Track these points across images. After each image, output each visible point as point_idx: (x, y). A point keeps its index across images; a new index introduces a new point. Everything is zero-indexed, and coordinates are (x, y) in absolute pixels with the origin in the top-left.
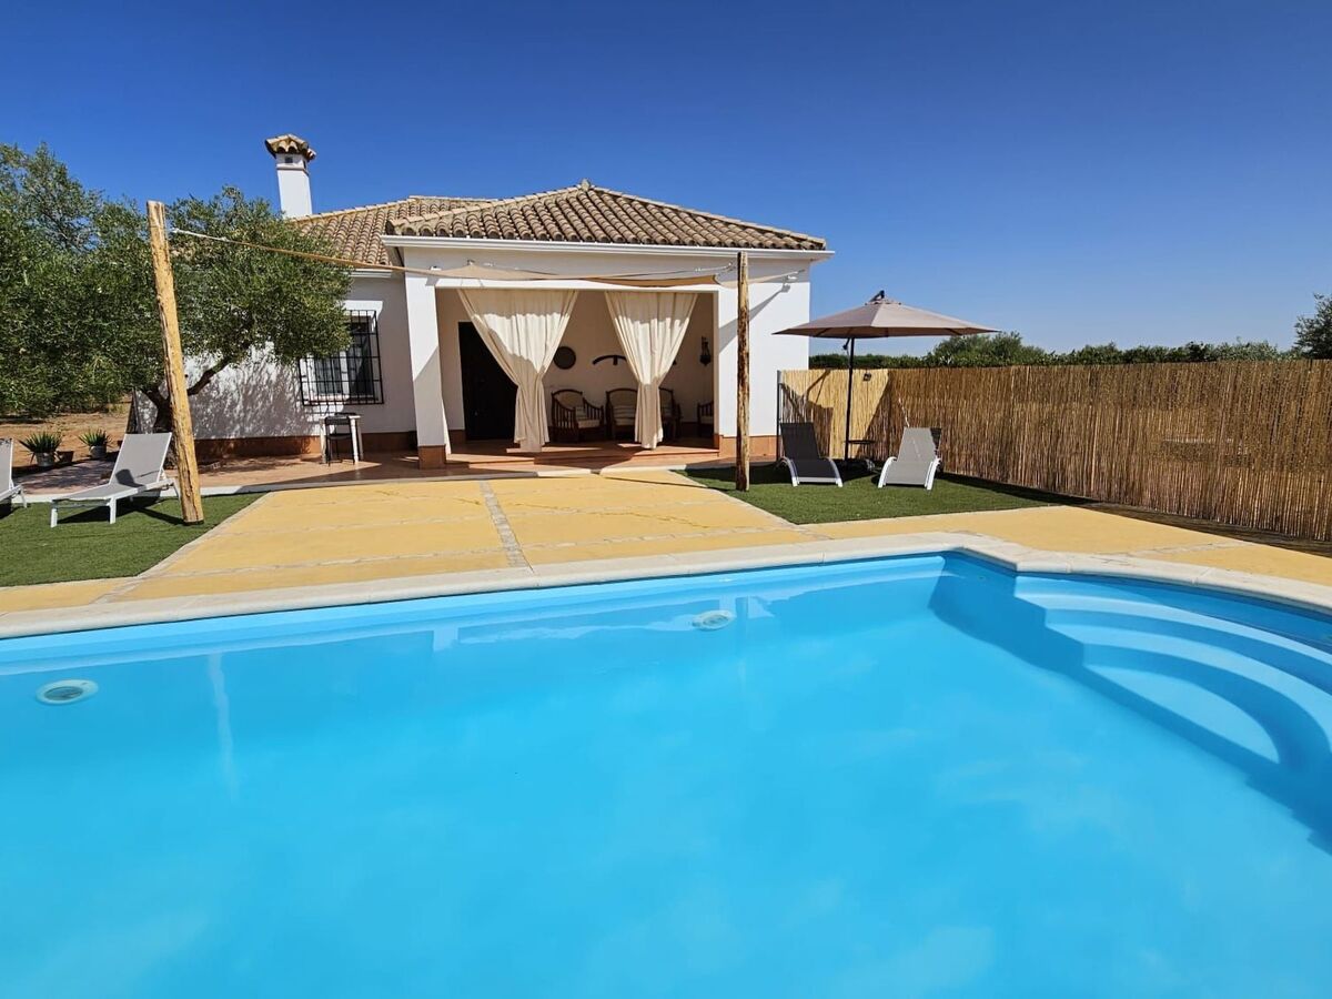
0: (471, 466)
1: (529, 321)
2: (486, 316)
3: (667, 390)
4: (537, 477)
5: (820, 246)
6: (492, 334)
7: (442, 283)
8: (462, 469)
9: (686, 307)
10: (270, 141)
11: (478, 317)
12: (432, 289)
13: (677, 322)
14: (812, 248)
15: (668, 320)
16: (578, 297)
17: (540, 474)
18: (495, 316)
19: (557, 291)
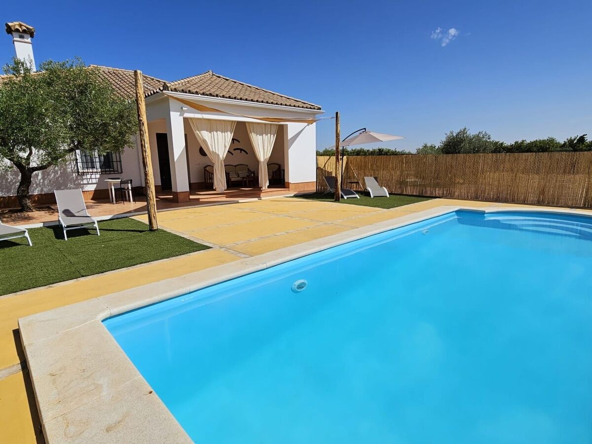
0: (201, 200)
1: (219, 134)
2: (201, 132)
3: (270, 164)
4: (239, 203)
5: (320, 109)
6: (205, 141)
7: (187, 115)
8: (197, 202)
9: (274, 129)
10: (10, 24)
11: (198, 132)
12: (182, 117)
13: (272, 136)
14: (318, 109)
15: (269, 135)
16: (237, 124)
17: (240, 201)
18: (205, 131)
19: (229, 121)
